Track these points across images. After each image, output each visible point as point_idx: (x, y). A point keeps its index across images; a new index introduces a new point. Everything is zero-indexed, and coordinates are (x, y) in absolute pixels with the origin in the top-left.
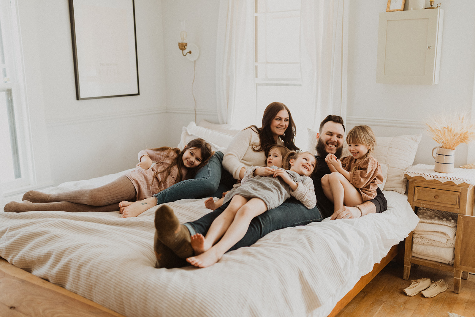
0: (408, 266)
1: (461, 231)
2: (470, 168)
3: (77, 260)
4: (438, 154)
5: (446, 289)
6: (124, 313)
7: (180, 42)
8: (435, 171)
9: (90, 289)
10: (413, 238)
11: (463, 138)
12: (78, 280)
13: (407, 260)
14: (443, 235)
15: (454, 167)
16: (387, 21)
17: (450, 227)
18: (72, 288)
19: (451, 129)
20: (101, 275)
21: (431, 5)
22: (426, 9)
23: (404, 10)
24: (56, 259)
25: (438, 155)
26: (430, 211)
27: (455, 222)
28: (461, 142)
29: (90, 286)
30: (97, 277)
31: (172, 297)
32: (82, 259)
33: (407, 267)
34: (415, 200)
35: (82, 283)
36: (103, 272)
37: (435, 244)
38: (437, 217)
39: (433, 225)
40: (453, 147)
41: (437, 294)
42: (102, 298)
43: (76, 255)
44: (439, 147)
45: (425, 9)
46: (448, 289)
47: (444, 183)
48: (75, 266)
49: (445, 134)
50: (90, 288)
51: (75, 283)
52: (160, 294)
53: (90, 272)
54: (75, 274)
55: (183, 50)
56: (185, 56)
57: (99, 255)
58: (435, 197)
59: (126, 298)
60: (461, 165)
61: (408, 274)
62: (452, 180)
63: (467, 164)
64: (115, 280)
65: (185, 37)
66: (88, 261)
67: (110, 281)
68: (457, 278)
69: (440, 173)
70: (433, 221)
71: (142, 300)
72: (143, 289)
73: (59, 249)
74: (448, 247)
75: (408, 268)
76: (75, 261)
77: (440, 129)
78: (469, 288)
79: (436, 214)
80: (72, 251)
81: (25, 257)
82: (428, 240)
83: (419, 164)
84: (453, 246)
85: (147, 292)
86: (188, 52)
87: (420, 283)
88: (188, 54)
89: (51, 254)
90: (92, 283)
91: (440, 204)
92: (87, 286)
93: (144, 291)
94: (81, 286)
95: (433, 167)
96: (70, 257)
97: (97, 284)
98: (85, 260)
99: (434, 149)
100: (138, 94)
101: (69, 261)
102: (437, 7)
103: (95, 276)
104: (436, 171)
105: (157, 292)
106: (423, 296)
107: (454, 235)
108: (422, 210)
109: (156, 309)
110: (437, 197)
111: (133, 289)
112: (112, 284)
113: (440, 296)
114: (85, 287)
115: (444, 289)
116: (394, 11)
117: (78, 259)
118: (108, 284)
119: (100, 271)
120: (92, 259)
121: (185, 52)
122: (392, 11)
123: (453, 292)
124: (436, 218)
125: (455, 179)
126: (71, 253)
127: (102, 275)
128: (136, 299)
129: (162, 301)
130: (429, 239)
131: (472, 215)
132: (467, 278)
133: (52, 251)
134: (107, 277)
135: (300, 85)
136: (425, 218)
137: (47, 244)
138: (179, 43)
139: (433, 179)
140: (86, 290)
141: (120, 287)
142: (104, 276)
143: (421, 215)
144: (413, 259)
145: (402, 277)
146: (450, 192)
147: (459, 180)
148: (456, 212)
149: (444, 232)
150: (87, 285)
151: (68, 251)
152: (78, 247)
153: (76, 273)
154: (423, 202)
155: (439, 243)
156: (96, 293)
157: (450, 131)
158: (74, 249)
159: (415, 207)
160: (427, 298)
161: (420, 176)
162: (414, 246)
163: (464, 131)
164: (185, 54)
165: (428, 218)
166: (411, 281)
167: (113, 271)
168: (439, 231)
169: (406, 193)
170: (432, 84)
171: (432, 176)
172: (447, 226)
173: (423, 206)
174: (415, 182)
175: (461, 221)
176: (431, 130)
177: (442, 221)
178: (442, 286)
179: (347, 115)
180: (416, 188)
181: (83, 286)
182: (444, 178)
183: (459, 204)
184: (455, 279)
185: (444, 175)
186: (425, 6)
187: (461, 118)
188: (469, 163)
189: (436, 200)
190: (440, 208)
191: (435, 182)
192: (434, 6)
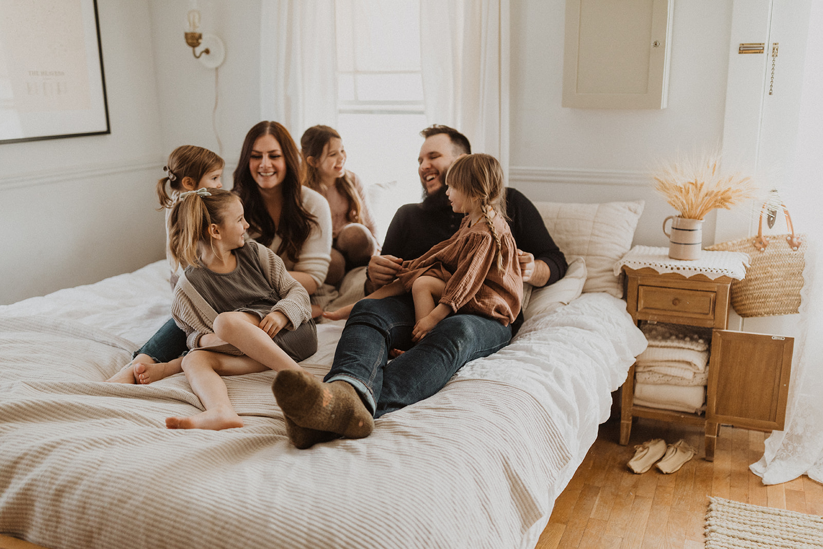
0: (628, 422)
1: (717, 356)
2: (723, 250)
3: (49, 480)
4: (676, 229)
5: (692, 456)
7: (188, 31)
8: (671, 258)
9: (89, 539)
10: (635, 373)
11: (722, 200)
12: (57, 522)
13: (626, 411)
14: (687, 366)
15: (702, 250)
17: (699, 351)
18: (43, 538)
19: (702, 185)
20: (110, 509)
25: (674, 230)
26: (664, 327)
27: (705, 342)
28: (717, 206)
29: (87, 533)
30: (102, 512)
31: (284, 541)
32: (61, 478)
34: (639, 309)
35: (67, 528)
36: (115, 502)
37: (673, 381)
38: (675, 335)
39: (669, 349)
40: (699, 217)
41: (681, 466)
43: (46, 471)
44: (676, 216)
46: (695, 454)
47: (690, 277)
48: (48, 493)
49: (688, 193)
51: (50, 528)
52: (253, 537)
53: (85, 503)
54: (48, 510)
55: (193, 46)
56: (198, 59)
57: (99, 465)
58: (673, 303)
60: (709, 245)
61: (628, 436)
62: (704, 272)
63: (716, 243)
64: (146, 517)
65: (196, 21)
66: (75, 480)
67: (134, 519)
68: (710, 436)
69: (680, 260)
70: (669, 343)
72: (213, 530)
74: (695, 386)
75: (628, 424)
76: (45, 482)
77: (679, 185)
80: (33, 462)
82: (661, 376)
83: (642, 247)
84: (704, 383)
85: (224, 535)
86: (204, 50)
87: (651, 448)
88: (204, 55)
90: (92, 527)
91: (681, 314)
92: (79, 535)
93: (215, 534)
94: (65, 535)
95: (666, 251)
96: (31, 475)
97: (103, 527)
98: (69, 479)
99: (666, 220)
100: (108, 132)
101: (31, 485)
103: (96, 511)
106: (659, 471)
107: (705, 364)
108: (651, 326)
110: (677, 302)
111: (189, 533)
112: (139, 526)
113: (685, 468)
115: (689, 455)
117: (52, 478)
118: (130, 526)
119: (108, 500)
120: (85, 475)
121: (199, 50)
123: (704, 459)
124: (674, 337)
125: (709, 271)
126: (32, 465)
127: (113, 507)
130: (661, 374)
131: (742, 331)
134: (125, 512)
135: (421, 113)
136: (654, 338)
138: (186, 35)
139: (672, 272)
140: (78, 541)
142: (118, 509)
144: (636, 410)
145: (617, 442)
146: (700, 292)
147: (714, 271)
148: (709, 327)
149: (689, 360)
150: (81, 532)
151: (24, 461)
152: (46, 452)
153: (51, 508)
154: (654, 312)
155: (680, 379)
157: (698, 188)
158: (37, 457)
159: (639, 320)
160: (667, 473)
161: (649, 268)
162: (638, 388)
163: (723, 188)
164: (198, 54)
165: (660, 338)
166: (635, 447)
167: (137, 497)
168: (681, 359)
169: (625, 298)
170: (660, 108)
171: (669, 268)
172: (693, 350)
173: (652, 318)
174: (639, 278)
175: (717, 341)
176: (664, 187)
177: (684, 342)
178: (684, 451)
179: (510, 165)
180: (641, 289)
181: (71, 534)
182: (690, 269)
183: (714, 312)
184: (707, 437)
185: (689, 264)
187: (711, 166)
188: (718, 240)
189: (676, 308)
190: (682, 321)
191: (675, 277)
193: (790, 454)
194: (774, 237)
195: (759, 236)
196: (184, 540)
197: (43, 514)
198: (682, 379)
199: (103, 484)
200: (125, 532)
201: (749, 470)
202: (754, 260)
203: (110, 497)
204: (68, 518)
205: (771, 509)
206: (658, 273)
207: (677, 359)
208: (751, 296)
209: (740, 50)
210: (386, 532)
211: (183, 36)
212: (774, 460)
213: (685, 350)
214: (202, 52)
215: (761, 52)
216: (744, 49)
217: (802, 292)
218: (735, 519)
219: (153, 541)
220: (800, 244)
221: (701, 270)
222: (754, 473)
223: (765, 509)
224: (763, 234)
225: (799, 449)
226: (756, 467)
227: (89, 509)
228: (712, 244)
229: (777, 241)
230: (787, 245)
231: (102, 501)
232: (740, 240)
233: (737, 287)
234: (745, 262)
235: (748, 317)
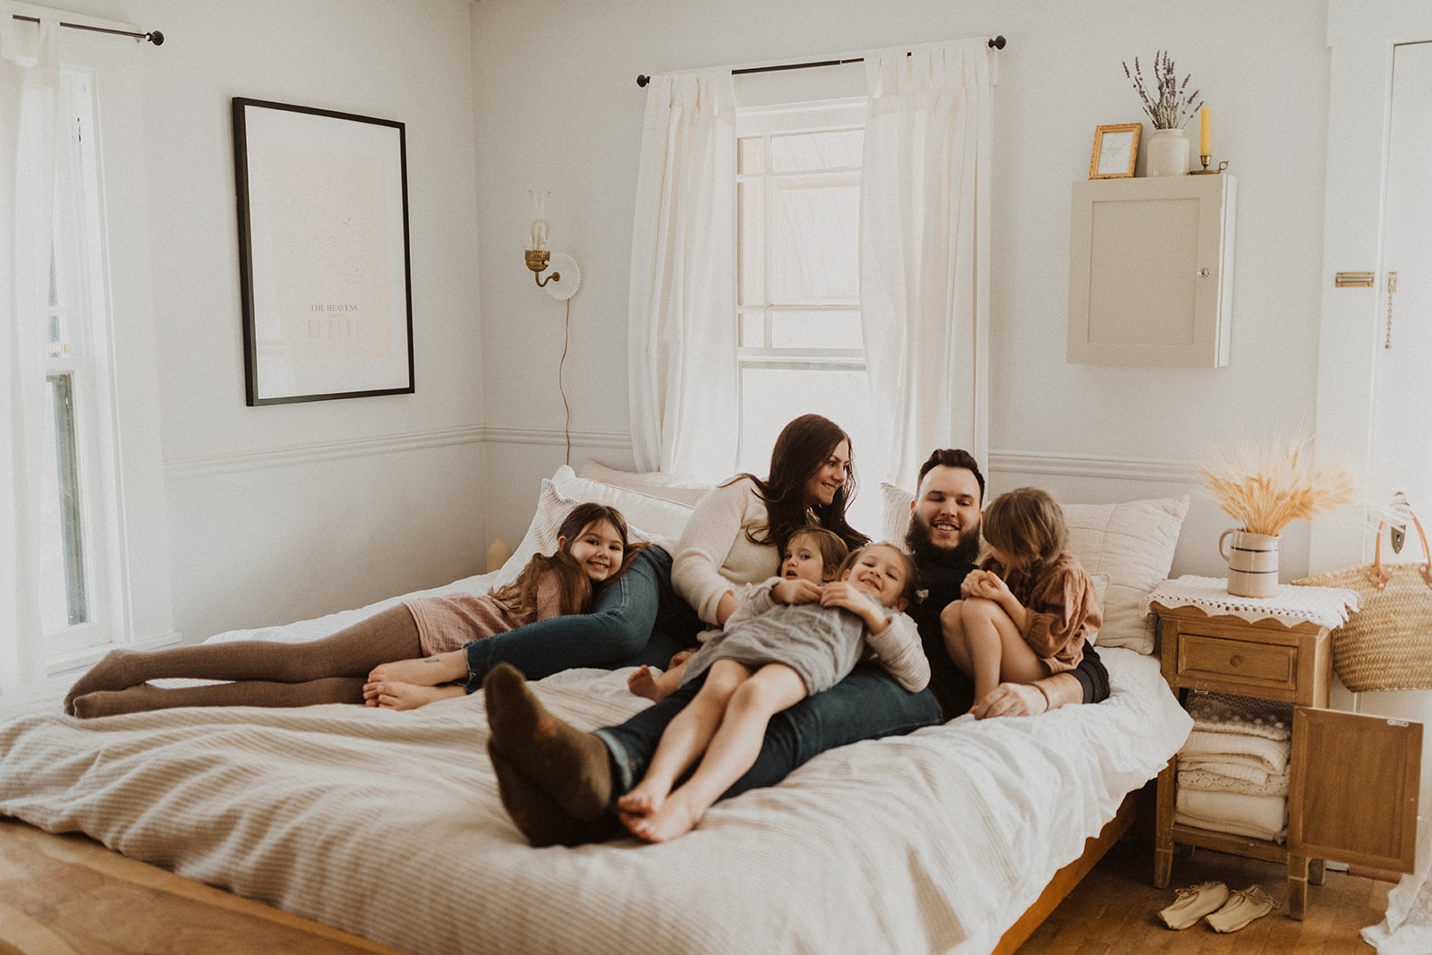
0: (1167, 851)
1: (1302, 750)
2: (1319, 585)
3: (315, 829)
5: (1269, 910)
7: (530, 249)
8: (1230, 594)
9: (358, 905)
10: (1177, 772)
11: (1300, 506)
12: (323, 883)
13: (1164, 832)
14: (1258, 765)
15: (1279, 583)
16: (1094, 202)
17: (1275, 740)
18: (303, 905)
19: (1269, 482)
20: (388, 866)
21: (1205, 166)
22: (1192, 173)
23: (1135, 175)
24: (253, 828)
25: (1235, 550)
26: (1220, 701)
27: (1285, 727)
28: (1294, 515)
29: (358, 898)
30: (379, 871)
33: (1165, 852)
34: (1180, 671)
35: (334, 891)
36: (396, 858)
37: (1235, 788)
38: (1239, 715)
39: (1228, 736)
40: (1272, 531)
41: (1247, 923)
42: (393, 925)
43: (312, 818)
44: (1238, 529)
45: (1190, 176)
46: (1273, 909)
47: (1255, 623)
48: (313, 846)
49: (1252, 494)
50: (359, 903)
51: (311, 891)
52: (560, 907)
54: (311, 866)
55: (537, 271)
56: (543, 289)
57: (378, 815)
58: (1231, 663)
59: (465, 923)
60: (1296, 577)
61: (1166, 873)
62: (1275, 615)
63: (1310, 574)
65: (543, 234)
66: (347, 831)
68: (1296, 878)
69: (1243, 596)
70: (1228, 727)
72: (513, 896)
73: (259, 803)
74: (1270, 795)
75: (1166, 855)
76: (310, 831)
77: (1239, 483)
78: (1329, 906)
79: (1235, 709)
80: (298, 807)
81: (157, 828)
82: (1216, 778)
83: (1184, 577)
84: (1284, 791)
86: (551, 275)
87: (1201, 893)
88: (551, 280)
89: (236, 817)
90: (364, 889)
91: (1244, 681)
94: (330, 900)
95: (1223, 583)
96: (293, 823)
97: (378, 889)
98: (341, 829)
99: (1224, 535)
100: (411, 390)
101: (293, 834)
102: (1220, 169)
103: (372, 868)
104: (1232, 591)
106: (1210, 928)
107: (1285, 761)
108: (1197, 699)
110: (1238, 662)
111: (483, 898)
113: (1253, 927)
114: (343, 900)
115: (1264, 910)
116: (1109, 178)
117: (320, 827)
119: (388, 855)
120: (360, 824)
121: (543, 275)
122: (1105, 178)
123: (1288, 917)
124: (1237, 718)
125: (1284, 613)
126: (295, 811)
127: (393, 864)
128: (494, 925)
130: (1217, 774)
132: (1321, 879)
133: (240, 808)
134: (407, 870)
135: (862, 368)
136: (1208, 718)
137: (220, 791)
138: (528, 253)
139: (1227, 613)
141: (447, 894)
142: (397, 866)
143: (1195, 712)
144: (1180, 833)
145: (1150, 882)
146: (1272, 647)
147: (1292, 615)
148: (1288, 701)
149: (1260, 755)
151: (286, 806)
152: (314, 797)
153: (316, 864)
154: (1202, 676)
155: (1246, 784)
157: (1265, 487)
158: (303, 802)
159: (1181, 689)
160: (1221, 932)
161: (1193, 607)
162: (1181, 795)
163: (1302, 486)
164: (542, 283)
165: (1216, 718)
166: (1177, 890)
167: (425, 854)
168: (1246, 752)
169: (1157, 653)
170: (1213, 366)
171: (1224, 607)
172: (1266, 738)
173: (1200, 686)
174: (1179, 622)
175: (1301, 723)
176: (1217, 484)
177: (1251, 725)
178: (1257, 901)
180: (1183, 639)
181: (336, 898)
182: (1254, 610)
183: (1296, 677)
184: (1292, 880)
185: (1254, 603)
186: (1188, 167)
187: (1291, 453)
188: (1313, 570)
189: (1236, 670)
190: (1246, 691)
191: (1233, 621)
192: (1212, 167)
194: (1400, 567)
195: (1376, 565)
197: (307, 872)
198: (1250, 783)
201: (1360, 936)
202: (1369, 602)
203: (390, 852)
206: (1206, 614)
207: (1239, 751)
208: (1364, 659)
209: (1337, 281)
211: (523, 256)
212: (1402, 924)
213: (1253, 738)
214: (549, 278)
215: (1369, 284)
216: (1343, 280)
219: (438, 907)
221: (1271, 612)
222: (1368, 941)
224: (1382, 562)
226: (1370, 933)
227: (362, 866)
228: (1306, 575)
229: (1405, 573)
230: (1421, 580)
231: (379, 856)
232: (1345, 570)
233: (1341, 645)
234: (1348, 604)
235: (1360, 691)
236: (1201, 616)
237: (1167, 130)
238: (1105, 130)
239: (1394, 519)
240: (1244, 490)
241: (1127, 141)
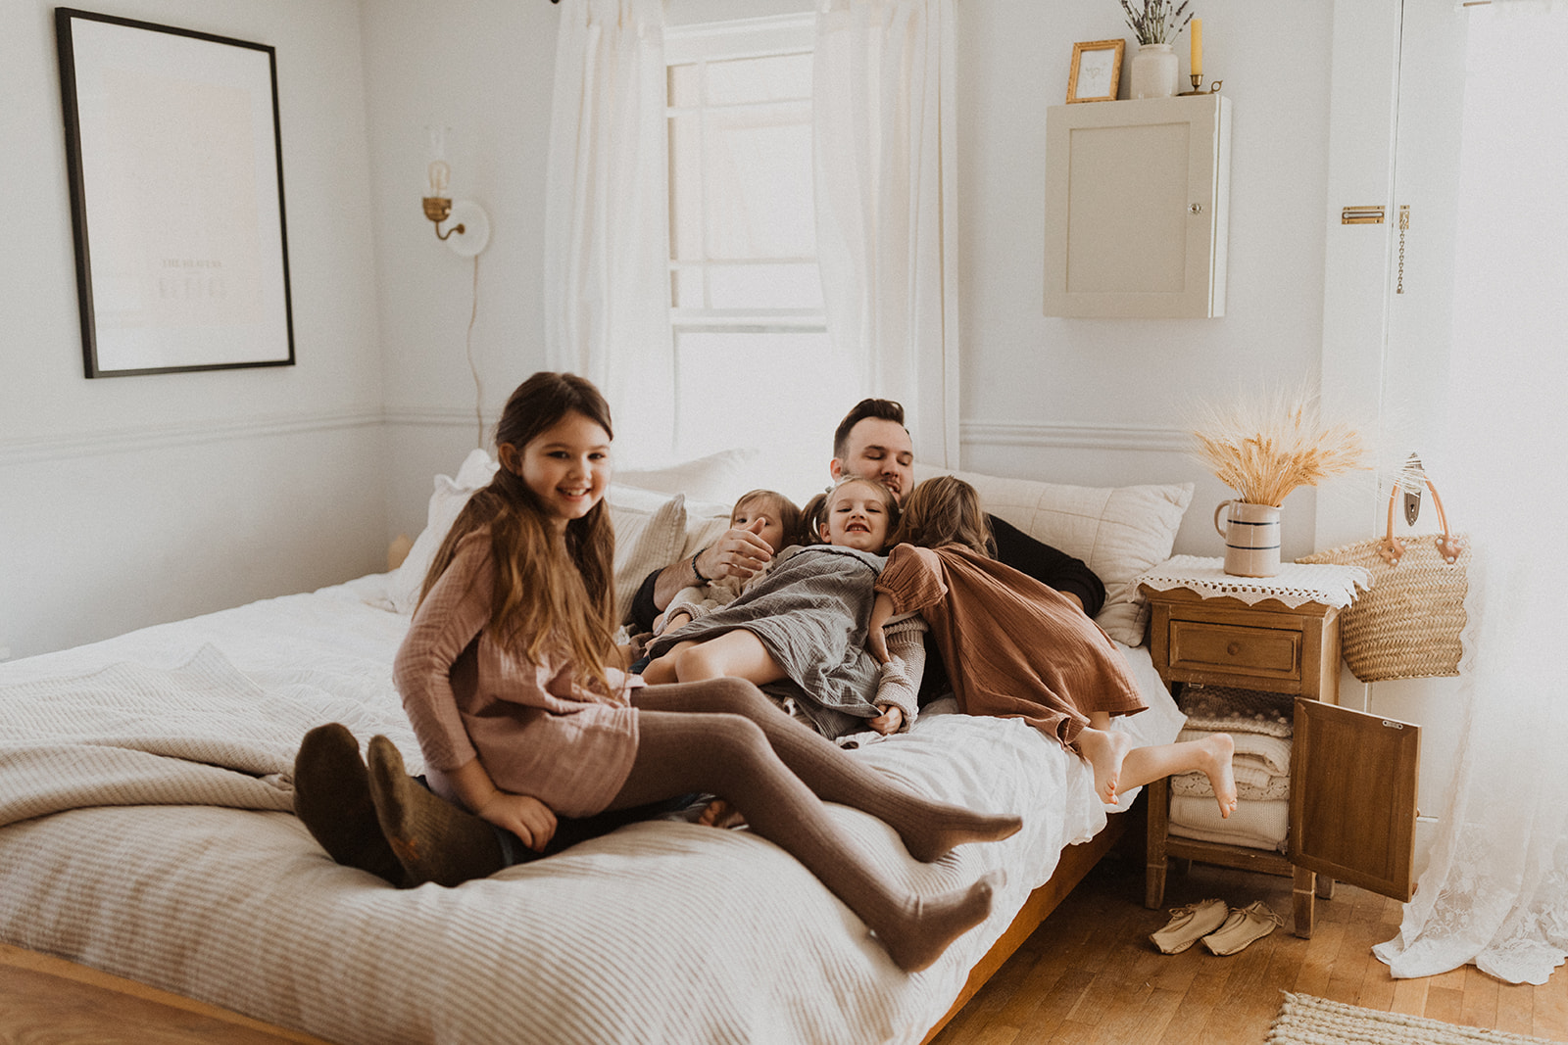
0: (1160, 867)
2: (1325, 563)
4: (1235, 522)
5: (1273, 928)
6: (299, 1023)
7: (428, 196)
8: (1227, 574)
9: (178, 959)
11: (1304, 471)
12: (134, 933)
13: (1155, 845)
14: (1260, 766)
15: (1281, 562)
16: (1071, 130)
17: (1278, 738)
18: (111, 960)
19: (1268, 444)
20: (215, 911)
21: (1196, 86)
22: (1180, 95)
23: (1118, 98)
25: (1232, 524)
26: (1217, 696)
27: (1288, 723)
28: (1298, 482)
29: (177, 950)
30: (203, 916)
31: (465, 955)
33: (1157, 869)
34: (1172, 663)
35: (147, 941)
36: (225, 900)
38: (1238, 711)
40: (1274, 499)
41: (1248, 944)
42: (220, 983)
44: (1236, 501)
45: (1179, 97)
46: (1278, 927)
47: (1254, 605)
48: (124, 887)
49: (1250, 458)
50: (179, 956)
51: (121, 943)
52: (419, 949)
53: (177, 902)
54: (121, 913)
55: (437, 221)
56: (444, 242)
58: (1228, 651)
59: (303, 975)
60: (1300, 555)
61: (1160, 893)
62: (1277, 596)
63: (1316, 552)
64: (267, 921)
65: (443, 179)
66: (167, 868)
67: (250, 925)
68: (1301, 892)
69: (1242, 576)
70: (1226, 724)
71: (361, 976)
72: (362, 941)
74: (1274, 800)
75: (1158, 871)
76: (122, 870)
77: (1236, 446)
78: (1335, 921)
79: (1234, 704)
83: (1177, 558)
84: (1287, 795)
85: (377, 947)
86: (455, 226)
87: (1198, 912)
88: (455, 234)
90: (184, 939)
92: (165, 952)
93: (365, 947)
94: (144, 953)
95: (1220, 563)
97: (201, 939)
98: (158, 865)
99: (1220, 508)
100: (291, 362)
102: (1213, 91)
103: (194, 914)
104: (1229, 571)
105: (411, 946)
106: (1207, 951)
107: (1289, 760)
108: (1192, 694)
109: (410, 999)
110: (1236, 650)
111: (327, 945)
112: (254, 936)
113: (1256, 947)
114: (161, 954)
115: (1267, 928)
116: (1088, 102)
117: (133, 865)
118: (242, 936)
119: (214, 897)
120: (182, 861)
121: (446, 226)
122: (1083, 102)
123: (1293, 936)
124: (1236, 714)
125: (1286, 593)
127: (220, 909)
128: (340, 976)
129: (432, 971)
132: (1329, 893)
134: (237, 915)
136: (1203, 715)
139: (1223, 594)
140: (162, 963)
141: (282, 942)
142: (228, 911)
143: (1190, 709)
144: (1173, 846)
145: (1141, 903)
146: (1274, 632)
147: (1296, 594)
148: (1290, 692)
149: (1262, 754)
150: (167, 947)
153: (126, 909)
154: (1197, 667)
155: (1246, 787)
156: (198, 970)
157: (1264, 449)
159: (1174, 683)
160: (1220, 955)
161: (1186, 588)
162: (1175, 803)
163: (1305, 449)
164: (444, 234)
165: (1212, 715)
166: (1171, 911)
167: (259, 895)
168: (1246, 751)
169: (1146, 642)
170: (1207, 317)
171: (1220, 588)
172: (1268, 735)
173: (1194, 679)
174: (1170, 606)
175: (1303, 718)
176: (1211, 449)
177: (1252, 721)
178: (1259, 919)
179: (961, 418)
180: (1175, 626)
181: (152, 952)
182: (1254, 590)
183: (1300, 667)
184: (1297, 894)
185: (1255, 582)
186: (1176, 87)
187: (1294, 413)
188: (1320, 546)
189: (1234, 660)
190: (1245, 683)
191: (1228, 604)
192: (1205, 86)
193: (1448, 928)
194: (1415, 541)
195: (1388, 538)
196: (319, 956)
197: (115, 919)
198: (1253, 787)
199: (209, 875)
200: (233, 947)
201: (1372, 954)
202: (1380, 580)
203: (217, 893)
204: (150, 925)
205: (1393, 1015)
206: (1200, 597)
208: (1376, 644)
209: (1343, 217)
210: (627, 950)
211: (420, 205)
212: (1418, 939)
213: (1254, 736)
214: (451, 230)
215: (1379, 220)
216: (1351, 216)
217: (1463, 637)
218: (1323, 1029)
220: (1458, 551)
221: (1273, 592)
222: (1379, 959)
223: (1382, 1014)
224: (1395, 534)
225: (1464, 919)
226: (1383, 949)
227: (182, 911)
228: (1312, 552)
229: (1420, 547)
230: (1437, 554)
231: (204, 899)
232: (1355, 545)
233: (1351, 628)
234: (1358, 582)
235: (1372, 681)
236: (1195, 599)
237: (1153, 45)
238: (1083, 47)
239: (1408, 483)
240: (1241, 454)
241: (1109, 60)
